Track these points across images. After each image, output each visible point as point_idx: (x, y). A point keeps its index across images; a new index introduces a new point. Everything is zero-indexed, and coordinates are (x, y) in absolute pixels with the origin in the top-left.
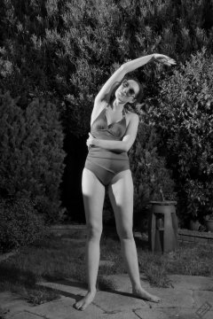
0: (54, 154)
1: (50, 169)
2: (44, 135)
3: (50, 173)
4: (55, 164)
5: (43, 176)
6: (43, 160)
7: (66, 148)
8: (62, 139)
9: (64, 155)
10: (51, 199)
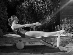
0: (5, 13)
1: (4, 17)
2: (2, 8)
3: (4, 18)
4: (5, 16)
5: (2, 19)
6: (2, 15)
7: (8, 12)
8: (7, 9)
9: (7, 14)
10: (4, 26)
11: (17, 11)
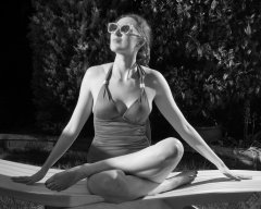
11: (33, 11)
